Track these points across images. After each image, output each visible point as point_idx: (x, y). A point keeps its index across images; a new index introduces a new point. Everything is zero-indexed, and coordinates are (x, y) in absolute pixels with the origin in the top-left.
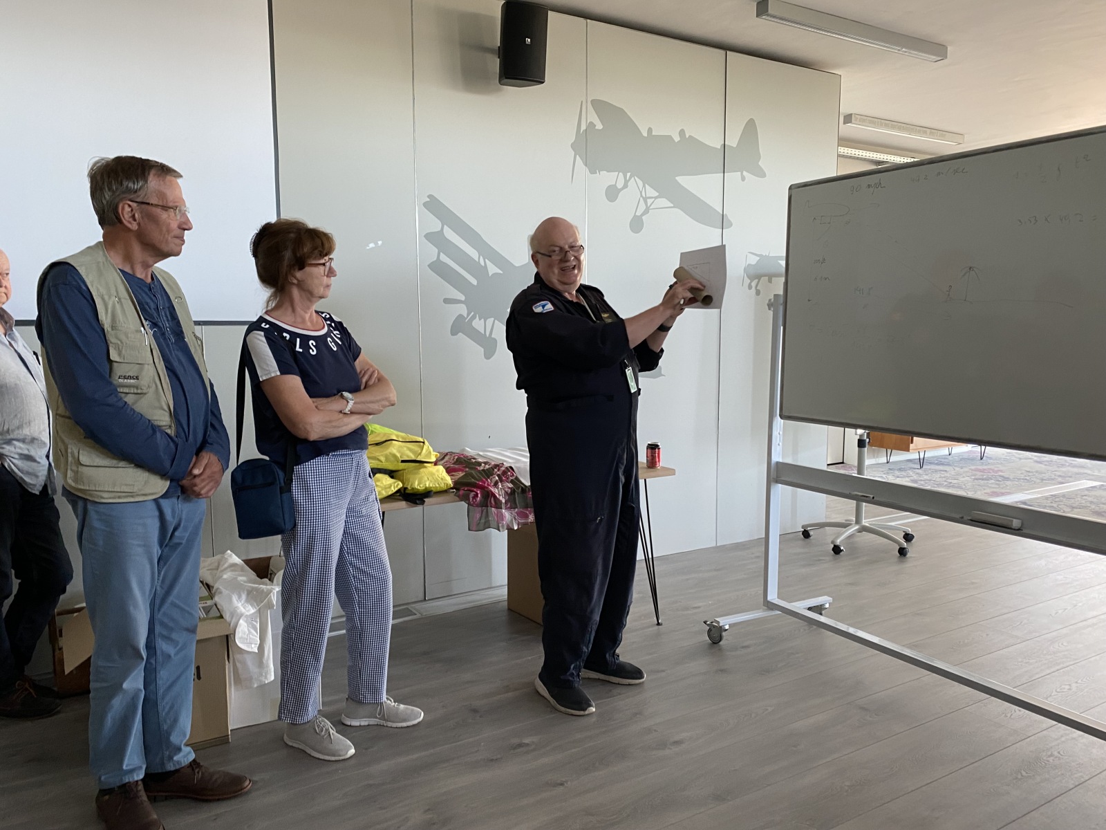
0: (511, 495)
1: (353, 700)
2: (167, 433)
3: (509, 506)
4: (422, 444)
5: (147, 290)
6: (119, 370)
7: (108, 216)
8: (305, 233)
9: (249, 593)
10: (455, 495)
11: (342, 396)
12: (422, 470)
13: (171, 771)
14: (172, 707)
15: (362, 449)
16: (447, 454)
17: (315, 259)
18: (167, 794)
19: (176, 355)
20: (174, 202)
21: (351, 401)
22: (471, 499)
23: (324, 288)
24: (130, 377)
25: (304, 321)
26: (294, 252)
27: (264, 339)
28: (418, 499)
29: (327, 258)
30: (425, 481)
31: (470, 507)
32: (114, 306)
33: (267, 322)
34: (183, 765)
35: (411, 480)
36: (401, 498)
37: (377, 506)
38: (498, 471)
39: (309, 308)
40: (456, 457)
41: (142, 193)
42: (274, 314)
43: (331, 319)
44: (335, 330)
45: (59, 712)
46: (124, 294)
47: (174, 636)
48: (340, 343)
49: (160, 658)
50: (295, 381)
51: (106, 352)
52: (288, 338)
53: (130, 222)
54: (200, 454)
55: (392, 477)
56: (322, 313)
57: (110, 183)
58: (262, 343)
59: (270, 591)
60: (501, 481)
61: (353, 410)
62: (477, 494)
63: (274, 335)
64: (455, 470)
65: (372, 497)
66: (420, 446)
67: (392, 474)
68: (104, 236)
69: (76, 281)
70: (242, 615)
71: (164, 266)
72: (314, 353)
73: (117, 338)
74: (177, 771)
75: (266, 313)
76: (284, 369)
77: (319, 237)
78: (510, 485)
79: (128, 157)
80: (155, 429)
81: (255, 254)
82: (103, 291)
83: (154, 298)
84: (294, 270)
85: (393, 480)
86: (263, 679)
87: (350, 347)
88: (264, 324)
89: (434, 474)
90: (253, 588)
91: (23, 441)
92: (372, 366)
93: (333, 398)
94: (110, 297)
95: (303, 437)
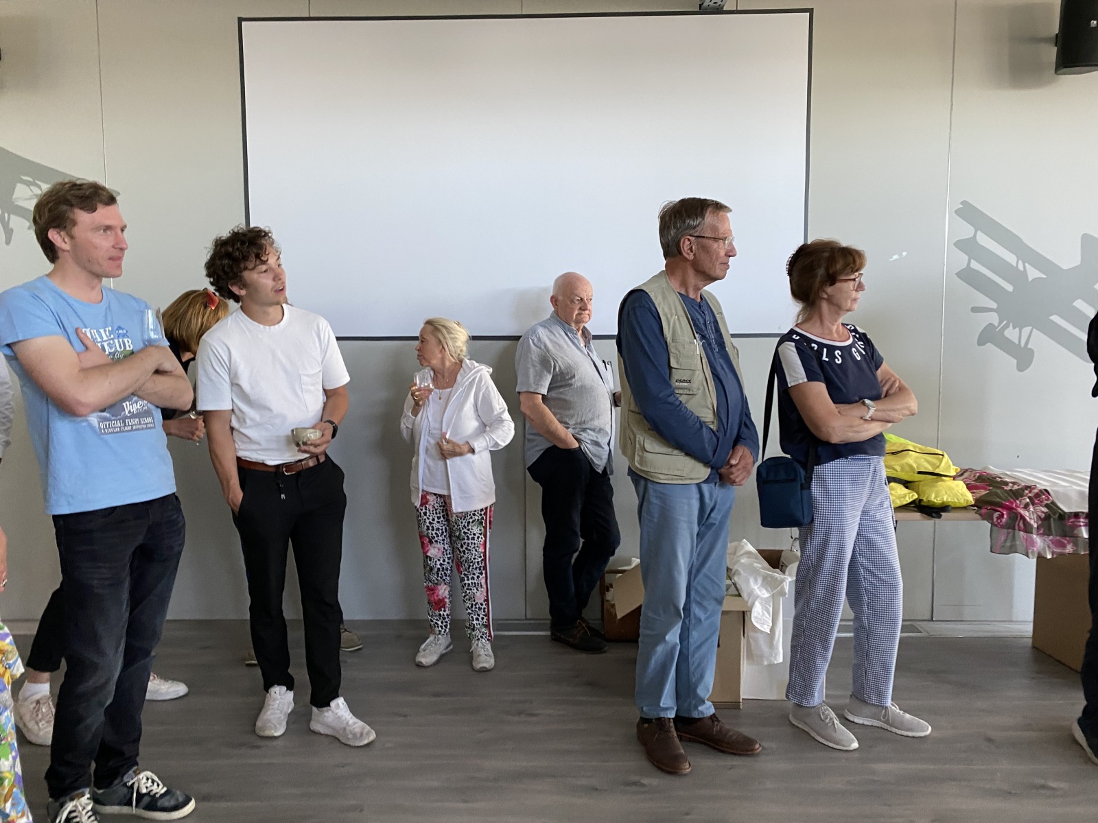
0: (1045, 521)
1: (857, 698)
2: (711, 429)
3: (1042, 531)
4: (941, 456)
5: (697, 308)
6: (676, 375)
7: (671, 249)
8: (839, 251)
9: (765, 578)
10: (976, 513)
11: (864, 403)
12: (939, 483)
13: (695, 718)
14: (699, 665)
15: (880, 455)
16: (967, 470)
17: (847, 274)
18: (691, 737)
19: (720, 363)
20: (725, 234)
21: (872, 408)
22: (995, 520)
23: (852, 300)
24: (684, 381)
25: (831, 332)
26: (827, 269)
27: (794, 349)
28: (935, 513)
29: (857, 274)
30: (943, 495)
31: (995, 528)
32: (674, 322)
33: (798, 334)
34: (705, 716)
35: (927, 492)
36: (915, 509)
37: (890, 513)
38: (1030, 492)
39: (836, 321)
40: (978, 474)
41: (699, 229)
42: (803, 327)
43: (855, 331)
44: (859, 341)
45: (605, 652)
46: (681, 313)
47: (705, 603)
48: (864, 353)
49: (693, 621)
50: (820, 388)
51: (667, 362)
52: (816, 348)
53: (688, 254)
54: (736, 447)
55: (907, 488)
56: (848, 325)
57: (676, 223)
58: (793, 353)
59: (782, 581)
60: (1033, 504)
61: (874, 417)
62: (1003, 514)
63: (804, 346)
64: (977, 488)
65: (886, 504)
66: (938, 459)
67: (907, 484)
68: (667, 266)
69: (648, 304)
70: (758, 597)
71: (711, 289)
72: (840, 362)
73: (676, 349)
74: (700, 719)
75: (797, 325)
76: (811, 376)
77: (851, 255)
78: (1045, 510)
79: (690, 199)
80: (702, 424)
81: (790, 273)
82: (666, 310)
83: (703, 315)
84: (826, 286)
85: (907, 491)
86: (773, 659)
87: (873, 358)
88: (795, 335)
89: (953, 489)
90: (768, 575)
91: (594, 430)
92: (893, 376)
93: (855, 405)
94: (672, 315)
95: (825, 440)
